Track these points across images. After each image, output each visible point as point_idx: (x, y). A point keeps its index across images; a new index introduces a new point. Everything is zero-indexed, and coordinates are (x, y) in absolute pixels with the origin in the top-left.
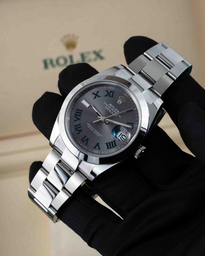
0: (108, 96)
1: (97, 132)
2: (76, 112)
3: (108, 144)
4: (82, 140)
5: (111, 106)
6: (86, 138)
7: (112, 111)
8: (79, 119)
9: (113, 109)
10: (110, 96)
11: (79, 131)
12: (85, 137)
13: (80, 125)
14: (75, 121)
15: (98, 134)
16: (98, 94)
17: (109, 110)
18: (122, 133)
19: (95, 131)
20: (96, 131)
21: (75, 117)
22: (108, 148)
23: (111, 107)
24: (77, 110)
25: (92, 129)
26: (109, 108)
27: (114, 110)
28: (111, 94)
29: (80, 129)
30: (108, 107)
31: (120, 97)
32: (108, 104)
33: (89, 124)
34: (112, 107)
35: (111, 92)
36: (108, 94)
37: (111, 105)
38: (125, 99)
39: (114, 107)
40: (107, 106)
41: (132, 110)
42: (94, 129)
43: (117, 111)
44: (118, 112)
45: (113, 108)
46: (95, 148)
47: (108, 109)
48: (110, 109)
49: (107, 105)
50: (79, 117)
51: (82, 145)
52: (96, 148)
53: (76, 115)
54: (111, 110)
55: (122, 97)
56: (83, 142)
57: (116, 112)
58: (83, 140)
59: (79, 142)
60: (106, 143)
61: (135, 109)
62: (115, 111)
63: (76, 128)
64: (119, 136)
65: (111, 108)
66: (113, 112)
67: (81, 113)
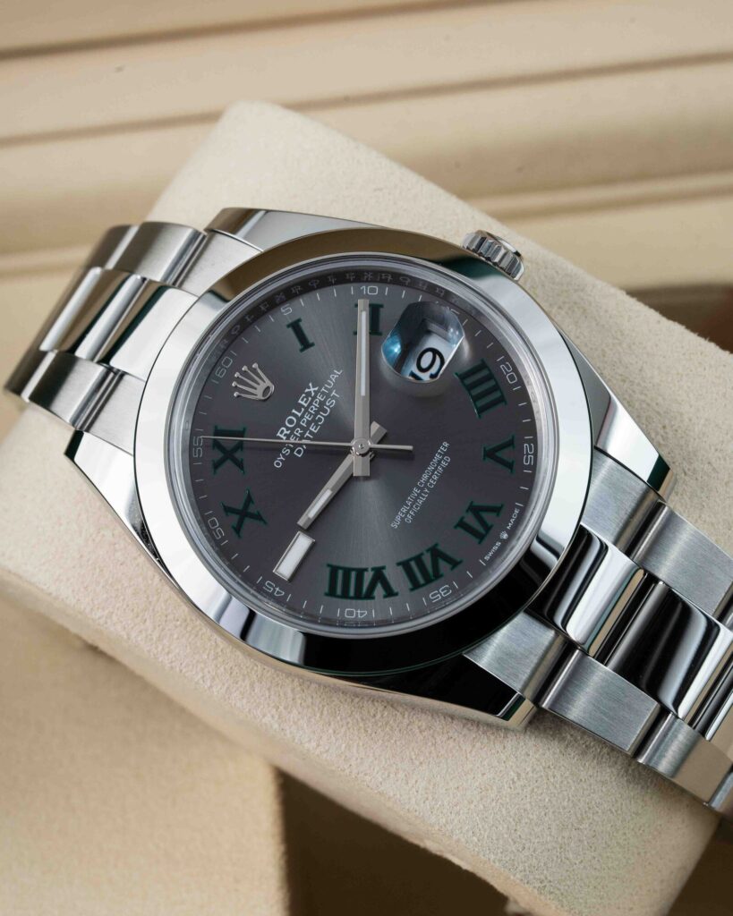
2: (345, 594)
3: (481, 403)
4: (481, 537)
5: (288, 429)
6: (471, 520)
7: (313, 420)
8: (379, 575)
9: (302, 416)
10: (239, 446)
12: (462, 524)
13: (405, 565)
14: (390, 593)
15: (439, 462)
16: (239, 506)
17: (311, 433)
19: (428, 481)
20: (425, 477)
21: (369, 596)
22: (502, 400)
23: (292, 430)
24: (332, 592)
25: (417, 498)
26: (302, 436)
27: (306, 409)
28: (229, 443)
29: (427, 560)
30: (299, 444)
31: (237, 394)
33: (398, 518)
34: (291, 422)
36: (229, 456)
37: (285, 432)
38: (245, 368)
39: (294, 411)
41: (296, 326)
42: (419, 488)
43: (309, 394)
44: (312, 390)
45: (299, 419)
46: (510, 466)
48: (305, 429)
49: (288, 447)
50: (368, 577)
51: (508, 532)
52: (509, 459)
53: (358, 596)
54: (309, 423)
55: (235, 384)
56: (488, 528)
57: (315, 397)
58: (481, 530)
59: (495, 548)
60: (476, 414)
62: (311, 404)
63: (428, 581)
65: (298, 425)
66: (317, 413)
67: (347, 571)
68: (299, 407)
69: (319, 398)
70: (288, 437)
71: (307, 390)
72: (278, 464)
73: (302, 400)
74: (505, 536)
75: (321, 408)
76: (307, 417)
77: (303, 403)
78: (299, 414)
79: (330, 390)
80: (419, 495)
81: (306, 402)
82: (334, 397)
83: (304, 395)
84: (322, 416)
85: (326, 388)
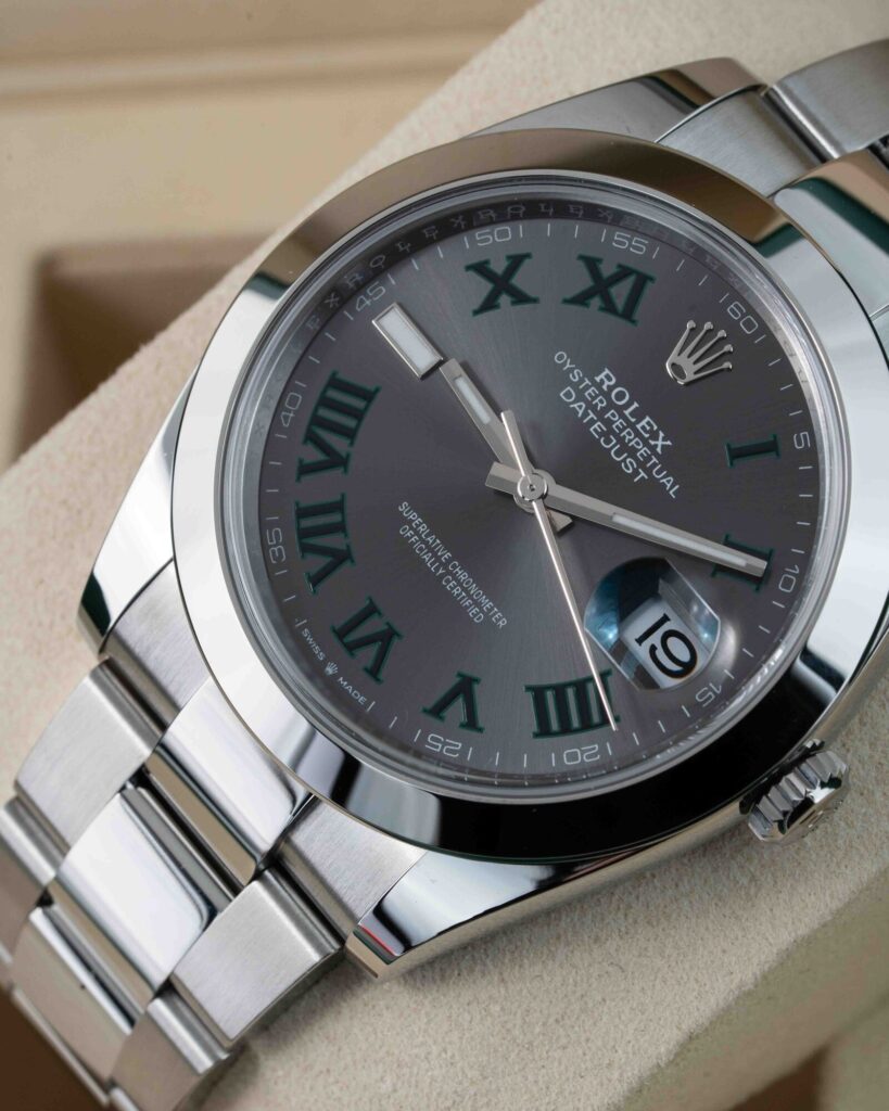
0: (596, 302)
1: (473, 589)
2: (325, 402)
3: (550, 695)
4: (341, 634)
5: (611, 388)
6: (374, 625)
7: (611, 431)
8: (336, 461)
9: (622, 416)
10: (609, 307)
11: (324, 561)
12: (371, 610)
13: (338, 507)
14: (305, 470)
15: (477, 604)
16: (517, 281)
17: (592, 422)
18: (665, 619)
19: (455, 578)
20: (463, 576)
21: (311, 438)
22: (544, 731)
23: (607, 395)
24: (335, 383)
25: (435, 554)
26: (591, 406)
27: (632, 426)
28: (620, 292)
29: (334, 541)
30: (580, 397)
31: (690, 325)
32: (591, 373)
33: (413, 516)
34: (620, 396)
35: (624, 272)
36: (600, 287)
37: (607, 383)
38: (728, 347)
39: (636, 405)
40: (575, 386)
41: (771, 447)
42: (449, 561)
43: (654, 436)
44: (660, 443)
45: (620, 410)
46: (438, 710)
47: (580, 408)
48: (600, 414)
49: (581, 381)
50: (338, 443)
51: (335, 676)
52: (448, 713)
53: (316, 421)
54: (609, 423)
55: (708, 326)
56: (351, 648)
57: (646, 442)
58: (352, 637)
59: (317, 649)
60: (535, 682)
61: (799, 442)
62: (638, 434)
63: (304, 534)
64: (640, 641)
65: (611, 405)
66: (621, 440)
67: (358, 415)
68: (639, 415)
69: (643, 451)
70: (599, 385)
71: (661, 435)
72: (560, 357)
73: (648, 423)
74: (330, 670)
75: (625, 448)
76: (618, 422)
77: (644, 423)
78: (627, 412)
79: (648, 471)
80: (438, 559)
81: (643, 428)
82: (636, 473)
83: (655, 428)
84: (613, 446)
85: (655, 465)
